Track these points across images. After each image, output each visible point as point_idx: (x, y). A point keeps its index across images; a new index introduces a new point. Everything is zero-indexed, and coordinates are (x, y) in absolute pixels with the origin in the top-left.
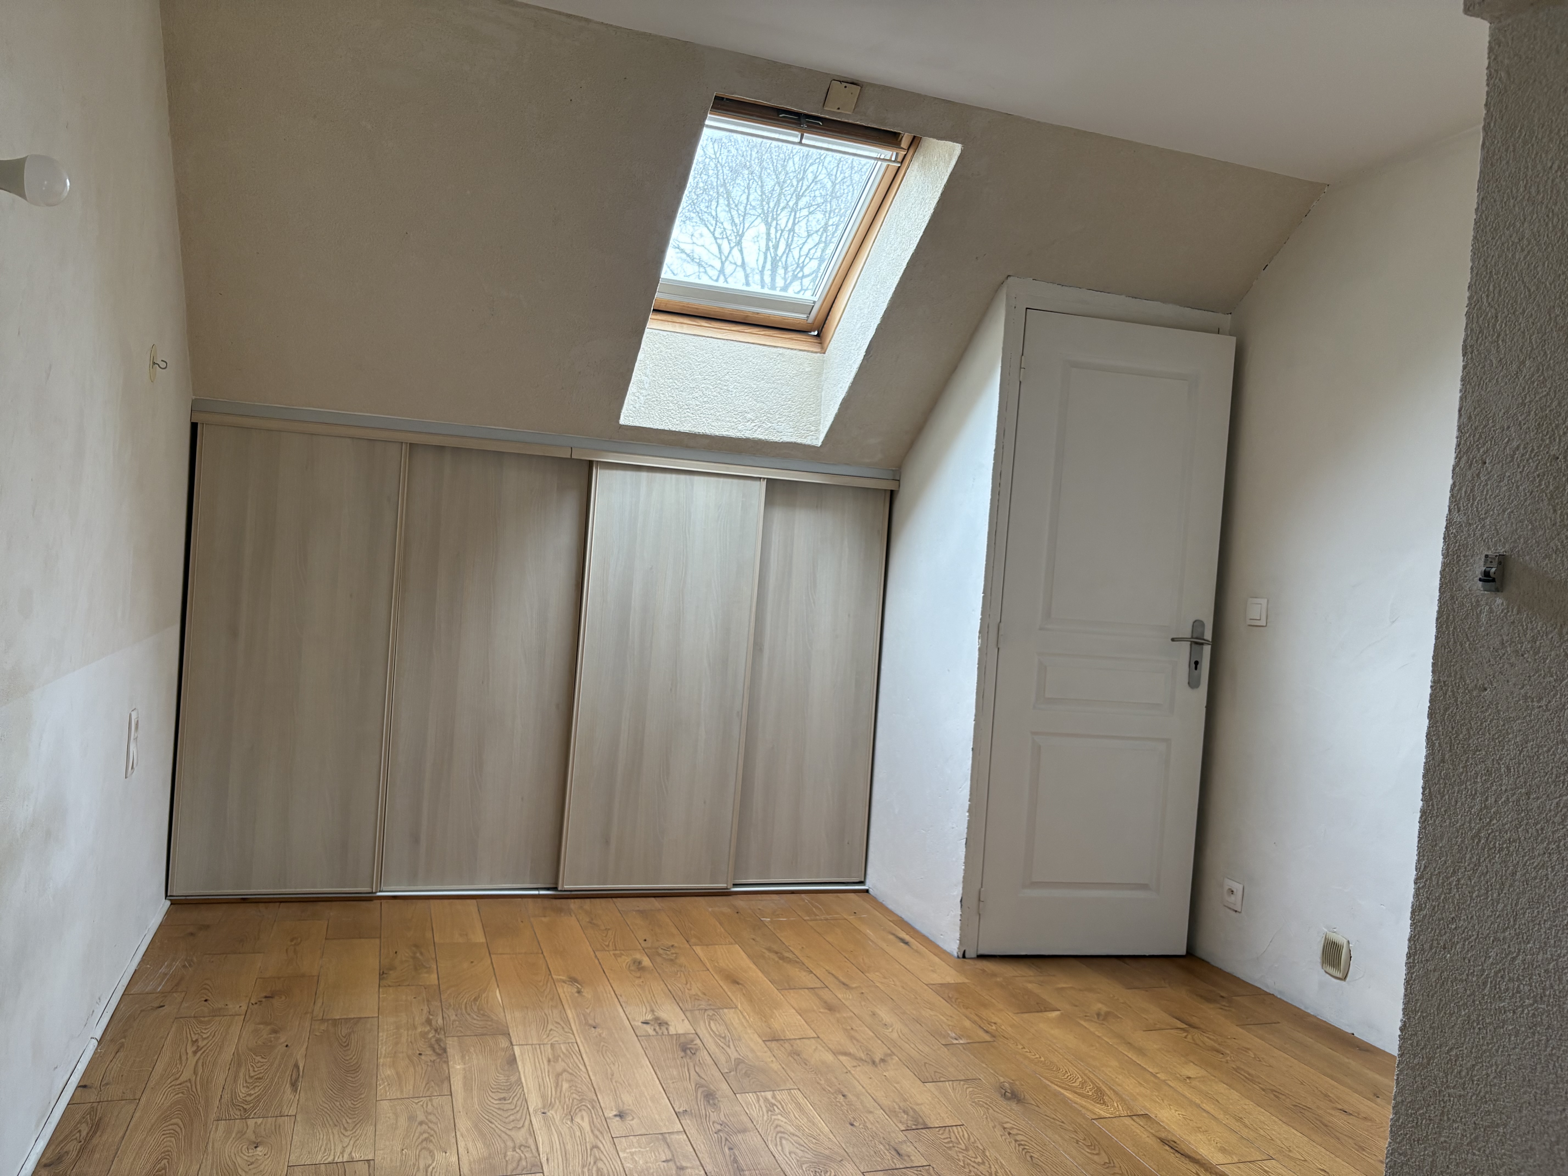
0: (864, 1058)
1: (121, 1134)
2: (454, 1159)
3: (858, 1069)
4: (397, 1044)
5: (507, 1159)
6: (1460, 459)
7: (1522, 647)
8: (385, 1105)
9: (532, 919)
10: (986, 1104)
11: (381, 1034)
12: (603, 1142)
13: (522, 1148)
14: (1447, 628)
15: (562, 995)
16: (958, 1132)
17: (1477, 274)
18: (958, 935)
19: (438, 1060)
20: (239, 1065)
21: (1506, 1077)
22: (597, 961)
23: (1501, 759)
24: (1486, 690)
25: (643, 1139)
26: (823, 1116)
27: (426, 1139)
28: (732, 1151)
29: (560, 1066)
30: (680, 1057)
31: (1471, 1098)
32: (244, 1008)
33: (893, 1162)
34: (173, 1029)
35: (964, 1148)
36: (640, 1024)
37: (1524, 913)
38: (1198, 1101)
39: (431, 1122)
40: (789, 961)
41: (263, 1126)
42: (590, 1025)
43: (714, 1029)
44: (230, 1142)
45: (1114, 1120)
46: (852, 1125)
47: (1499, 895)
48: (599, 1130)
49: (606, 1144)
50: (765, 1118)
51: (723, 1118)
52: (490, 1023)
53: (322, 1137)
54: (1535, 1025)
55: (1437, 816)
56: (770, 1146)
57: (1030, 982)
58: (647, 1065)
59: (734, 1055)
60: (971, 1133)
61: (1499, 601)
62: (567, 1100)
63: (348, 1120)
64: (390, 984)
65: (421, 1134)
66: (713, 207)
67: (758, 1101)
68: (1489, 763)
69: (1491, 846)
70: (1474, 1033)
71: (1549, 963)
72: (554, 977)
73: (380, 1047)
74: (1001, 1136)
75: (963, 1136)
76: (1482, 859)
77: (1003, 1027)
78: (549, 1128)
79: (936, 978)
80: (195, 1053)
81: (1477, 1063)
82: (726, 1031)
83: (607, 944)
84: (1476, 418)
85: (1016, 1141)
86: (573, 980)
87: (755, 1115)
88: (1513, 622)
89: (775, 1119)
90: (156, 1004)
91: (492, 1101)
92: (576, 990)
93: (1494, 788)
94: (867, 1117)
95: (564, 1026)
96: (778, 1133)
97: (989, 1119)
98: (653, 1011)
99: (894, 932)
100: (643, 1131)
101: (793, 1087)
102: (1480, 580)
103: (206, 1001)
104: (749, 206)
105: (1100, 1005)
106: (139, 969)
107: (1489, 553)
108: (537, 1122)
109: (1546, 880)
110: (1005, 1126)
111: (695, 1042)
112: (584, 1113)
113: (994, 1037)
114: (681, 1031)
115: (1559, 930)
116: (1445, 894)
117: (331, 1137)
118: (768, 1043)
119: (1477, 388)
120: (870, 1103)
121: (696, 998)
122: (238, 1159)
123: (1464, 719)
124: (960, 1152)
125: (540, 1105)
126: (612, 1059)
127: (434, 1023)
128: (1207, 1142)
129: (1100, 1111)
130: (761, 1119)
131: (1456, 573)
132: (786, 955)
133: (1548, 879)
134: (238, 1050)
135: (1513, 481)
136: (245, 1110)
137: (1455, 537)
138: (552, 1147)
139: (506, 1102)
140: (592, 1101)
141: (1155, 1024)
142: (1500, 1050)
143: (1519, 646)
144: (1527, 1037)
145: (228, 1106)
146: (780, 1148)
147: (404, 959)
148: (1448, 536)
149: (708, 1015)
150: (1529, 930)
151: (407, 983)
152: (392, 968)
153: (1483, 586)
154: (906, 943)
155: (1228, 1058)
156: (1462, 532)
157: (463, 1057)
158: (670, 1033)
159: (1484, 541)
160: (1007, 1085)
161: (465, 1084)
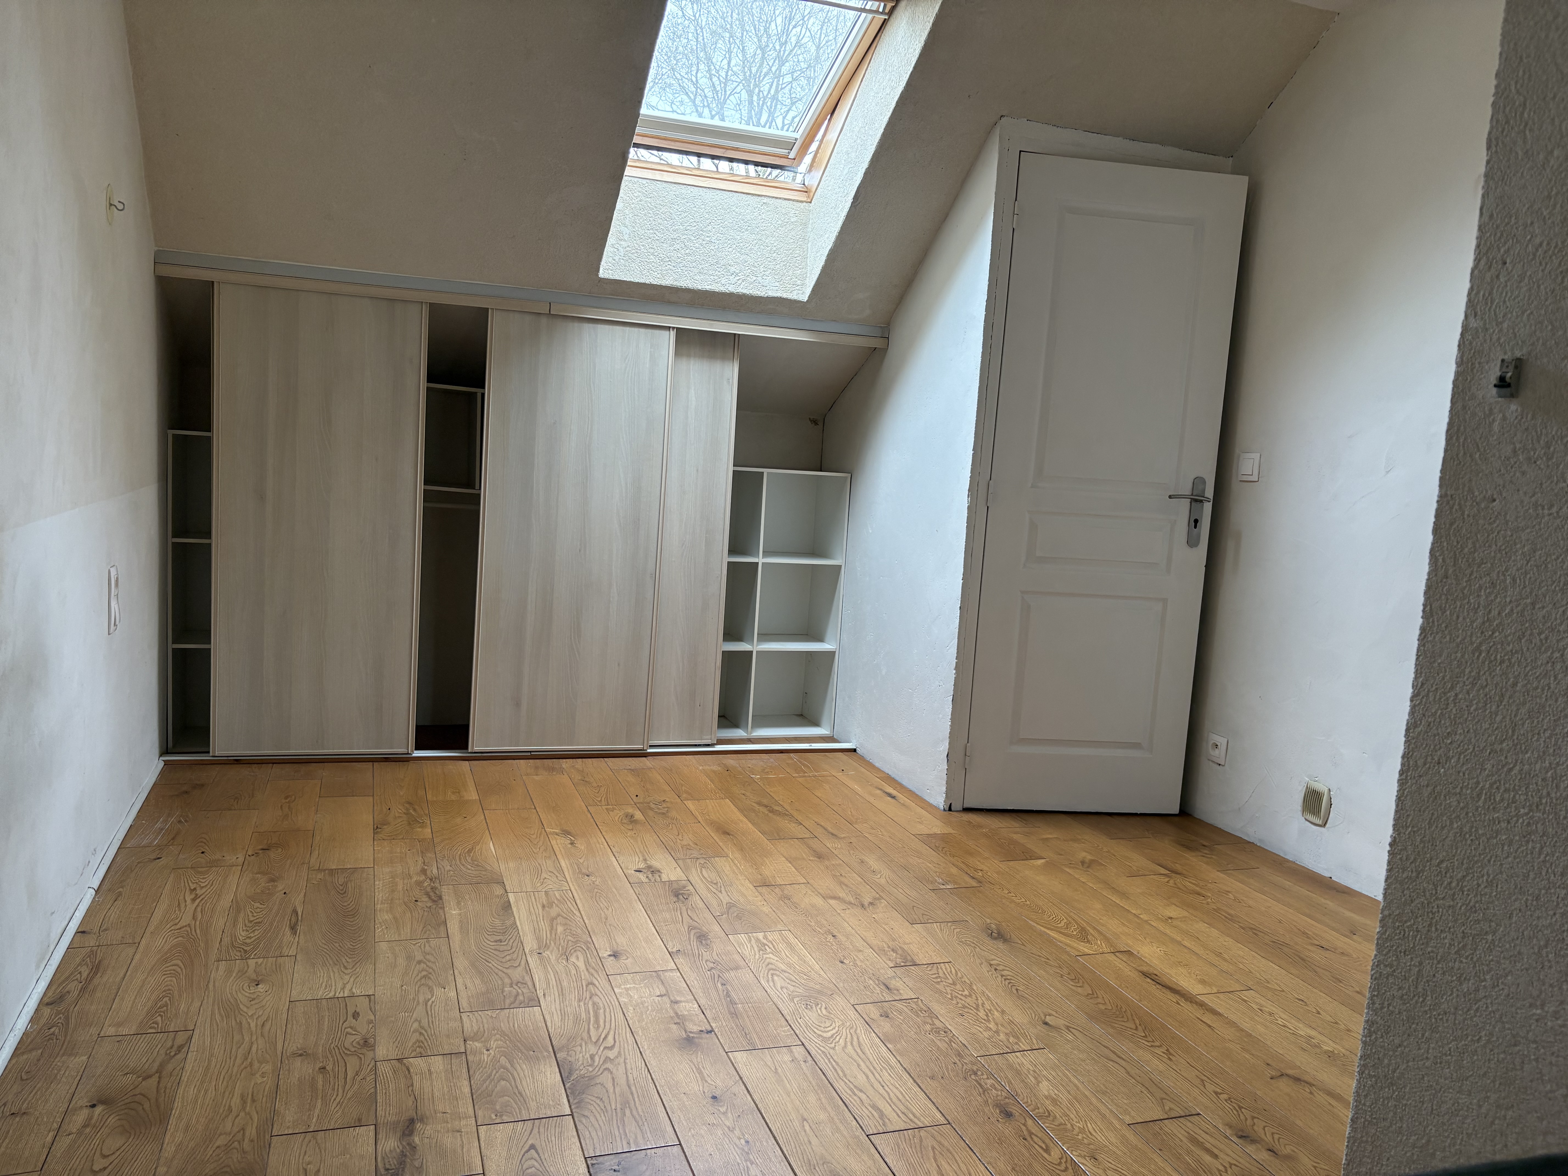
0: (853, 902)
1: (122, 975)
2: (453, 994)
3: (847, 912)
4: (393, 891)
5: (505, 994)
6: (1479, 261)
7: (1534, 453)
8: (384, 946)
9: (524, 777)
10: (974, 943)
11: (377, 883)
12: (598, 978)
13: (519, 985)
14: (1458, 439)
15: (556, 847)
16: (946, 969)
17: (1506, 59)
18: (944, 789)
19: (434, 906)
20: (238, 911)
21: (1497, 886)
22: (589, 815)
23: (1507, 570)
24: (1494, 500)
25: (638, 977)
26: (813, 955)
27: (425, 977)
28: (724, 987)
29: (554, 911)
30: (672, 901)
31: (1460, 908)
32: (241, 859)
33: (883, 996)
34: (171, 879)
35: (952, 982)
36: (633, 872)
37: (1523, 724)
38: (1179, 939)
39: (429, 961)
40: (779, 814)
41: (263, 965)
42: (584, 874)
43: (706, 875)
44: (230, 980)
45: (1097, 956)
46: (842, 962)
47: (1498, 706)
48: (593, 968)
49: (601, 981)
50: (757, 957)
51: (716, 958)
52: (484, 873)
53: (322, 975)
54: (1530, 834)
55: (1437, 633)
56: (762, 982)
57: (1016, 833)
58: (640, 910)
59: (725, 899)
60: (959, 970)
61: (1513, 407)
62: (562, 942)
63: (348, 960)
64: (384, 837)
65: (420, 972)
66: (694, 73)
67: (750, 941)
68: (1494, 575)
69: (1492, 658)
70: (1465, 845)
71: (1547, 772)
72: (548, 830)
73: (377, 894)
74: (988, 971)
75: (951, 972)
76: (1482, 673)
77: (989, 874)
78: (545, 967)
79: (924, 829)
80: (194, 900)
81: (1467, 874)
82: (718, 878)
83: (599, 799)
84: (1497, 215)
85: (1002, 976)
86: (566, 833)
87: (747, 953)
88: (1527, 429)
89: (767, 958)
90: (153, 856)
91: (488, 942)
92: (569, 842)
93: (1498, 600)
94: (856, 956)
95: (558, 875)
96: (769, 970)
97: (976, 957)
98: (645, 860)
99: (881, 787)
100: (638, 969)
101: (784, 929)
102: (1495, 386)
103: (203, 853)
104: (730, 73)
105: (1084, 854)
106: (134, 824)
107: (1506, 357)
108: (533, 961)
109: (1548, 689)
110: (992, 962)
111: (687, 888)
112: (579, 954)
113: (980, 882)
114: (673, 878)
115: (1559, 739)
116: (1441, 710)
117: (332, 974)
118: (759, 889)
119: (1500, 183)
120: (860, 943)
121: (688, 848)
122: (239, 995)
123: (1471, 532)
124: (947, 986)
125: (535, 947)
126: (605, 904)
127: (428, 872)
128: (1188, 975)
129: (1083, 949)
130: (752, 957)
131: (1470, 382)
132: (776, 808)
133: (1549, 688)
134: (236, 898)
135: (1534, 280)
136: (245, 951)
137: (1471, 343)
138: (548, 984)
139: (502, 944)
140: (586, 943)
141: (1139, 871)
142: (1493, 860)
143: (1532, 453)
144: (1522, 845)
145: (228, 947)
146: (771, 984)
147: (397, 815)
148: (1464, 342)
149: (700, 863)
150: (1527, 741)
151: (401, 837)
152: (385, 823)
153: (1497, 393)
154: (894, 797)
155: (1209, 900)
156: (1479, 338)
157: (459, 903)
158: (663, 880)
159: (1501, 346)
160: (993, 926)
161: (461, 928)
